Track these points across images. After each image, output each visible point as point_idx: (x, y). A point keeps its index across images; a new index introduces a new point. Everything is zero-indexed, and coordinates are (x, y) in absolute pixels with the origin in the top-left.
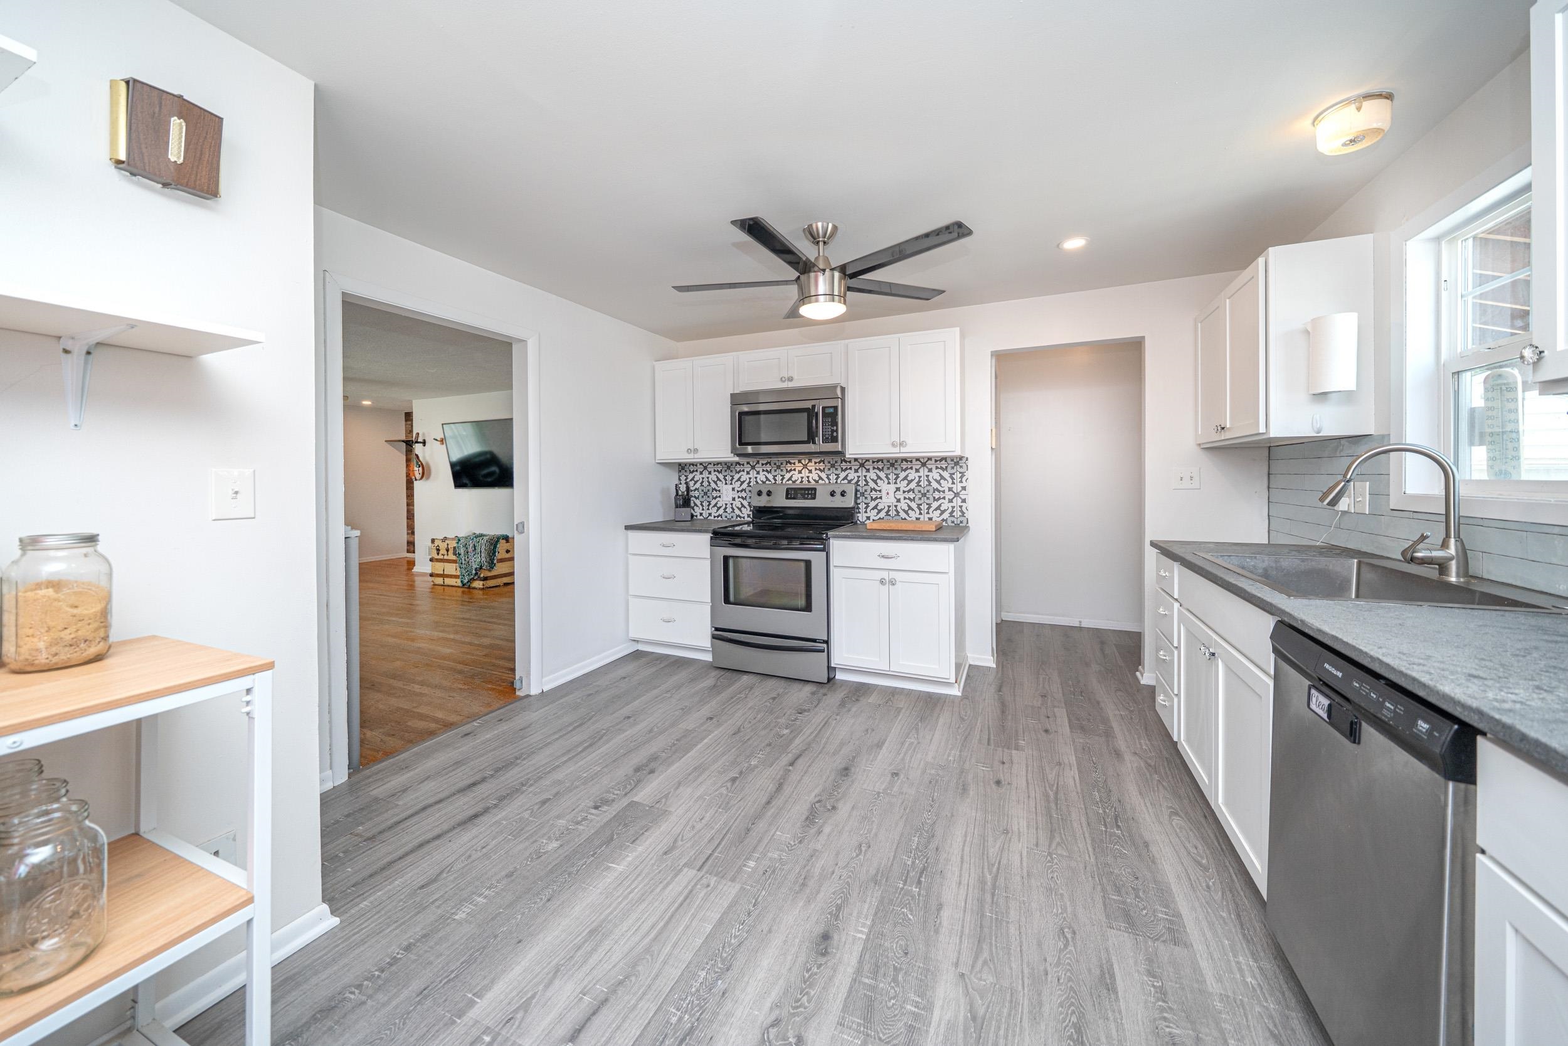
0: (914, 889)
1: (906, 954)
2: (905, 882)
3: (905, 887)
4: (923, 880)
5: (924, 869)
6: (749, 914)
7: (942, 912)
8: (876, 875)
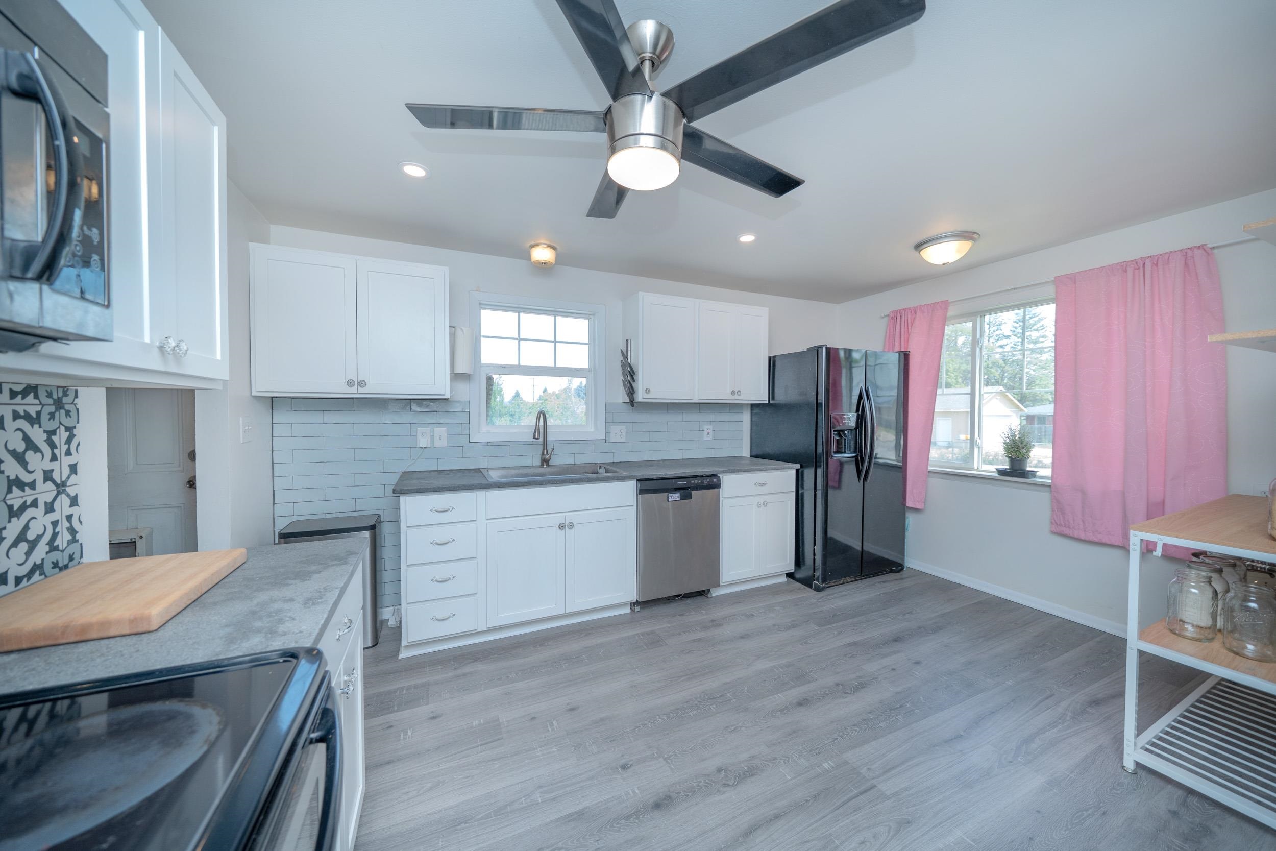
6: (842, 737)
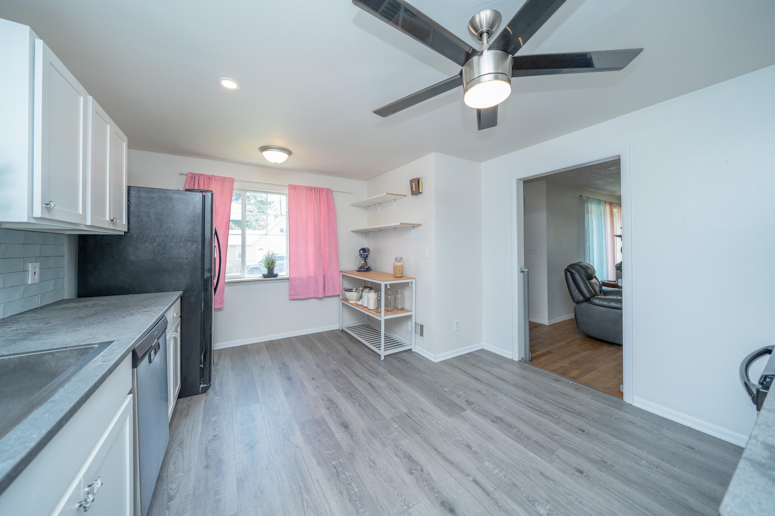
0: (334, 463)
1: (319, 441)
2: (340, 463)
3: (338, 461)
4: (334, 470)
5: (338, 476)
7: (317, 462)
8: (354, 457)
